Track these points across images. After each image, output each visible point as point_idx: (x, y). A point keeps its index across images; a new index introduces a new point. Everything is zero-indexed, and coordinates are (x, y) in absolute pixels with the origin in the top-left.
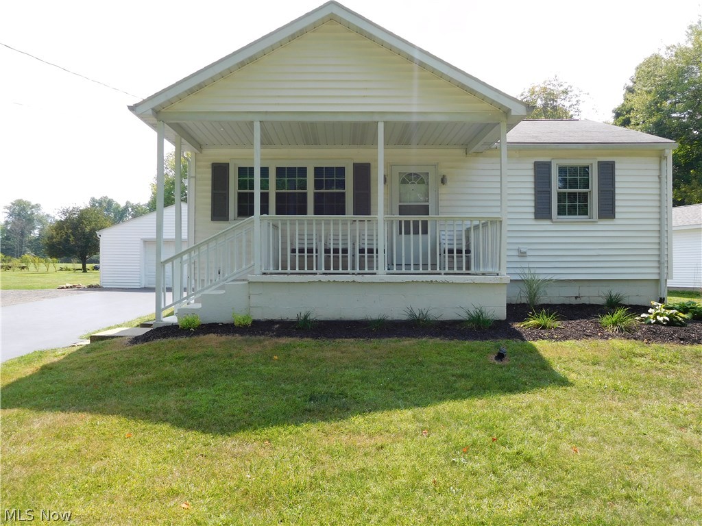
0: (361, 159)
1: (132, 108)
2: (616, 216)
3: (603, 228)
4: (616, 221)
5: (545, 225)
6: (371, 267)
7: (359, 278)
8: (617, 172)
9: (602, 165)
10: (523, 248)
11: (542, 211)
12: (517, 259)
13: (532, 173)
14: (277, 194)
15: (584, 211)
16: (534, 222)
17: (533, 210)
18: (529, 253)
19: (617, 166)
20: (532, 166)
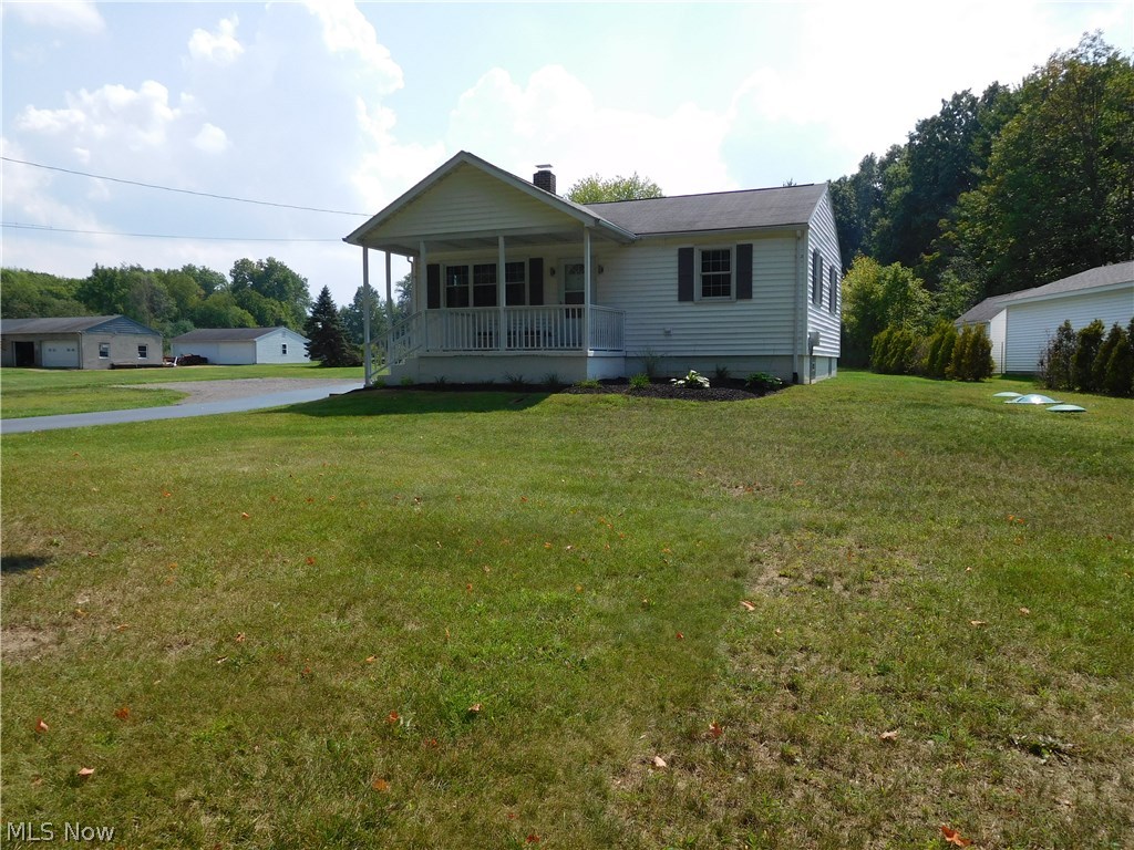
0: (536, 255)
1: (344, 240)
2: (754, 296)
3: (742, 307)
4: (753, 301)
5: (688, 306)
6: (497, 346)
7: (485, 353)
8: (754, 255)
9: (740, 248)
10: (668, 328)
11: (685, 294)
12: (663, 337)
13: (677, 259)
14: (475, 287)
15: (727, 292)
16: (677, 304)
17: (676, 293)
18: (675, 332)
19: (754, 248)
20: (677, 252)
